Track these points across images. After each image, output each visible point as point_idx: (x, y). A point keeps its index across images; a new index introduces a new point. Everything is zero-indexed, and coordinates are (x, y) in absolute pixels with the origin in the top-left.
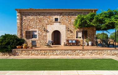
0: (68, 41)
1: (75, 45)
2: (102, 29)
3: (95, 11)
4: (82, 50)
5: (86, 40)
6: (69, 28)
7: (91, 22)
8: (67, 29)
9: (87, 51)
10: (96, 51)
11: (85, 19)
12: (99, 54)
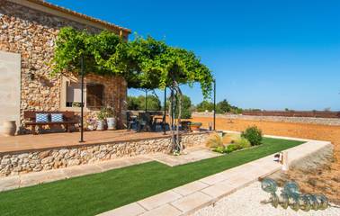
0: (29, 115)
1: (62, 131)
2: (142, 84)
3: (126, 33)
4: (77, 147)
5: (99, 112)
6: (33, 69)
7: (106, 58)
8: (27, 71)
9: (95, 148)
10: (120, 145)
11: (89, 45)
12: (130, 152)
